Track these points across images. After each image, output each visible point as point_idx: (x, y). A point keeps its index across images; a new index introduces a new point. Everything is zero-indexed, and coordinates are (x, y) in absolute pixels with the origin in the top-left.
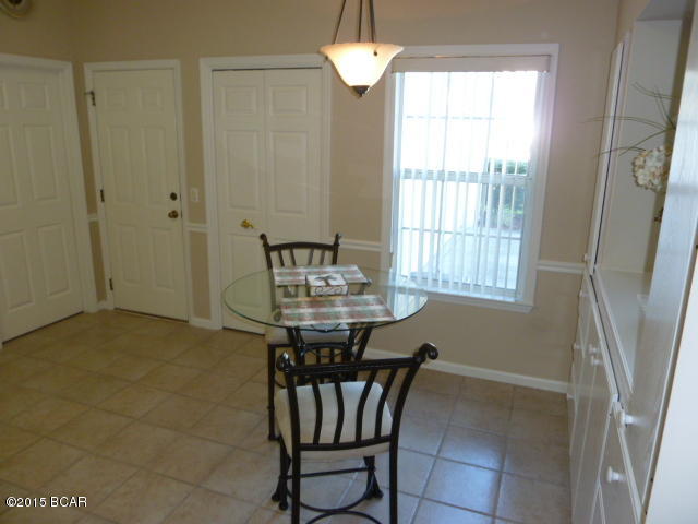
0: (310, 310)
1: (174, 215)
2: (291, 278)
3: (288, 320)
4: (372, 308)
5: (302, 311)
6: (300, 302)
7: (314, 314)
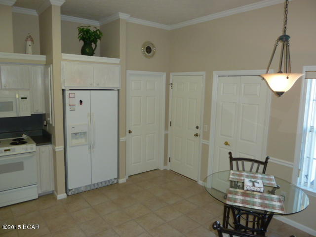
0: (241, 198)
1: (197, 135)
2: (237, 177)
3: (229, 201)
4: (274, 203)
5: (237, 197)
6: (238, 192)
7: (243, 200)
